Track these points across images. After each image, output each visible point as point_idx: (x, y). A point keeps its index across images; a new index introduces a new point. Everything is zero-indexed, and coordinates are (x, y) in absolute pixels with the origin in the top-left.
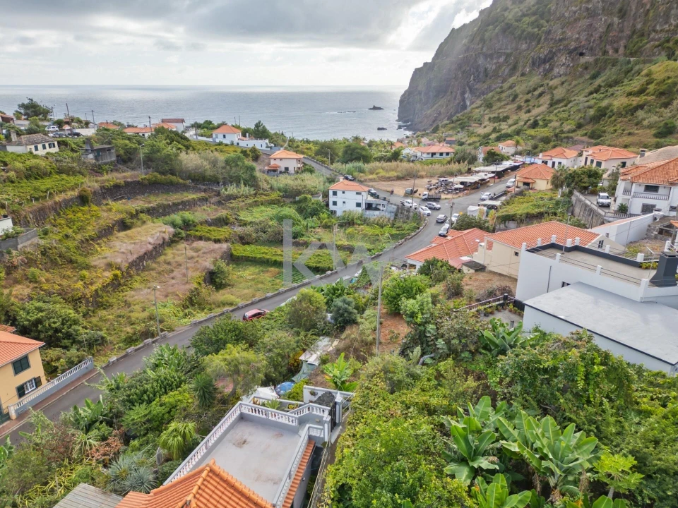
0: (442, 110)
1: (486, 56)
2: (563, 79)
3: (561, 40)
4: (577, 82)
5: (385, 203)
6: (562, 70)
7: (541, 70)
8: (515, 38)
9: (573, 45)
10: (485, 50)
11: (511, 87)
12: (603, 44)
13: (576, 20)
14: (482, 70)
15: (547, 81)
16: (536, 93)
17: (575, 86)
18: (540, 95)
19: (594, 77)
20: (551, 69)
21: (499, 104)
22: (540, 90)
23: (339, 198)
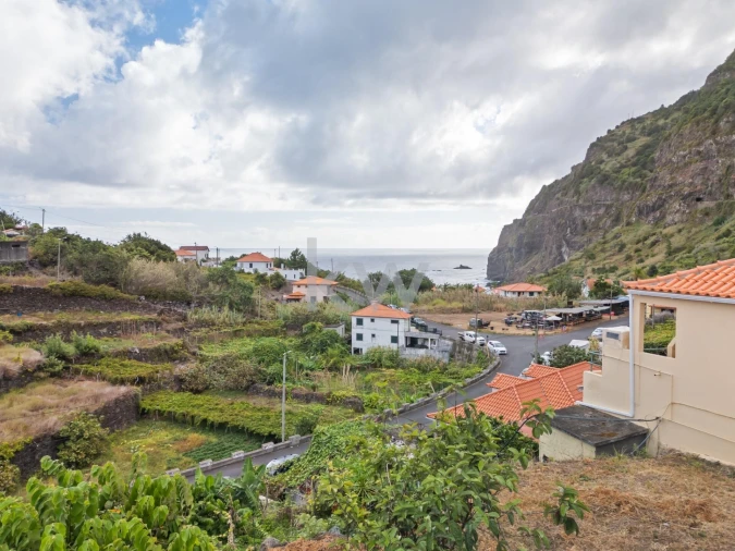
0: (537, 267)
1: (583, 208)
2: (681, 226)
3: (670, 186)
4: (697, 230)
5: (435, 336)
6: (677, 217)
7: (651, 218)
8: (615, 189)
9: (686, 190)
10: (580, 202)
11: (616, 237)
12: (724, 187)
13: (687, 165)
14: (579, 222)
15: (660, 230)
16: (648, 242)
17: (697, 233)
18: (654, 244)
19: (719, 223)
20: (663, 217)
21: (603, 255)
22: (652, 239)
23: (366, 329)
